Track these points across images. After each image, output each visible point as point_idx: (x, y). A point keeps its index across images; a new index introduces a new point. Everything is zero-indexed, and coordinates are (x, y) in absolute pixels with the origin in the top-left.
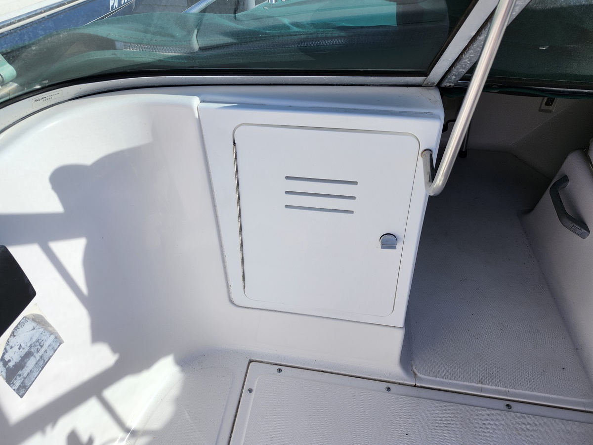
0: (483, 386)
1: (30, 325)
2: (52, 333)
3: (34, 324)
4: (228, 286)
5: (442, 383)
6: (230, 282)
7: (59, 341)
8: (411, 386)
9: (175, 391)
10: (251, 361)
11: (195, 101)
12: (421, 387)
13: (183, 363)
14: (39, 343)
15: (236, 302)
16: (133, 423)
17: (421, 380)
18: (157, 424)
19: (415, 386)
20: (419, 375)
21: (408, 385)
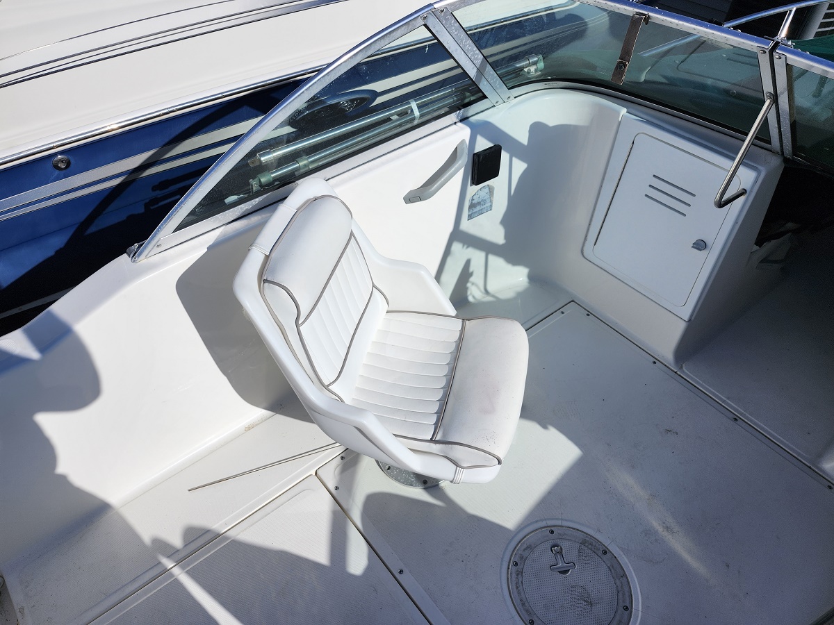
0: (728, 401)
1: (487, 190)
2: (491, 202)
3: (488, 191)
4: (585, 239)
5: (698, 383)
6: (588, 237)
7: (490, 208)
8: (673, 371)
9: (520, 289)
10: (573, 301)
11: (624, 111)
12: (680, 376)
13: (531, 278)
14: (484, 201)
15: (585, 254)
16: (490, 288)
17: (684, 372)
18: (502, 296)
19: (676, 373)
20: (684, 369)
21: (671, 369)
